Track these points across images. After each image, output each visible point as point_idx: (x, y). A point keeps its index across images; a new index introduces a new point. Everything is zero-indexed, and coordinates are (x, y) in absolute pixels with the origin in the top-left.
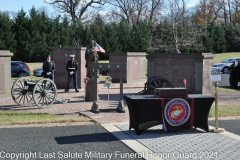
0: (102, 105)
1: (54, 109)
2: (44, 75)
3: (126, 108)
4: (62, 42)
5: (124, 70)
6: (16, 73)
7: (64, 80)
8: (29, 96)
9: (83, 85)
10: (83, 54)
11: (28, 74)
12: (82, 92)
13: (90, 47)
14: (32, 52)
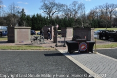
1: (43, 45)
3: (67, 46)
4: (46, 24)
8: (36, 41)
9: (53, 38)
11: (35, 34)
12: (52, 40)
14: (37, 27)
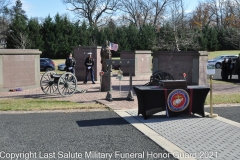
0: (115, 94)
1: (75, 97)
2: (66, 69)
3: (135, 98)
4: (81, 42)
5: (132, 65)
6: (44, 68)
7: (83, 73)
8: (54, 87)
9: (99, 77)
10: (99, 51)
11: (53, 69)
12: (98, 83)
13: (105, 46)
14: (56, 51)
